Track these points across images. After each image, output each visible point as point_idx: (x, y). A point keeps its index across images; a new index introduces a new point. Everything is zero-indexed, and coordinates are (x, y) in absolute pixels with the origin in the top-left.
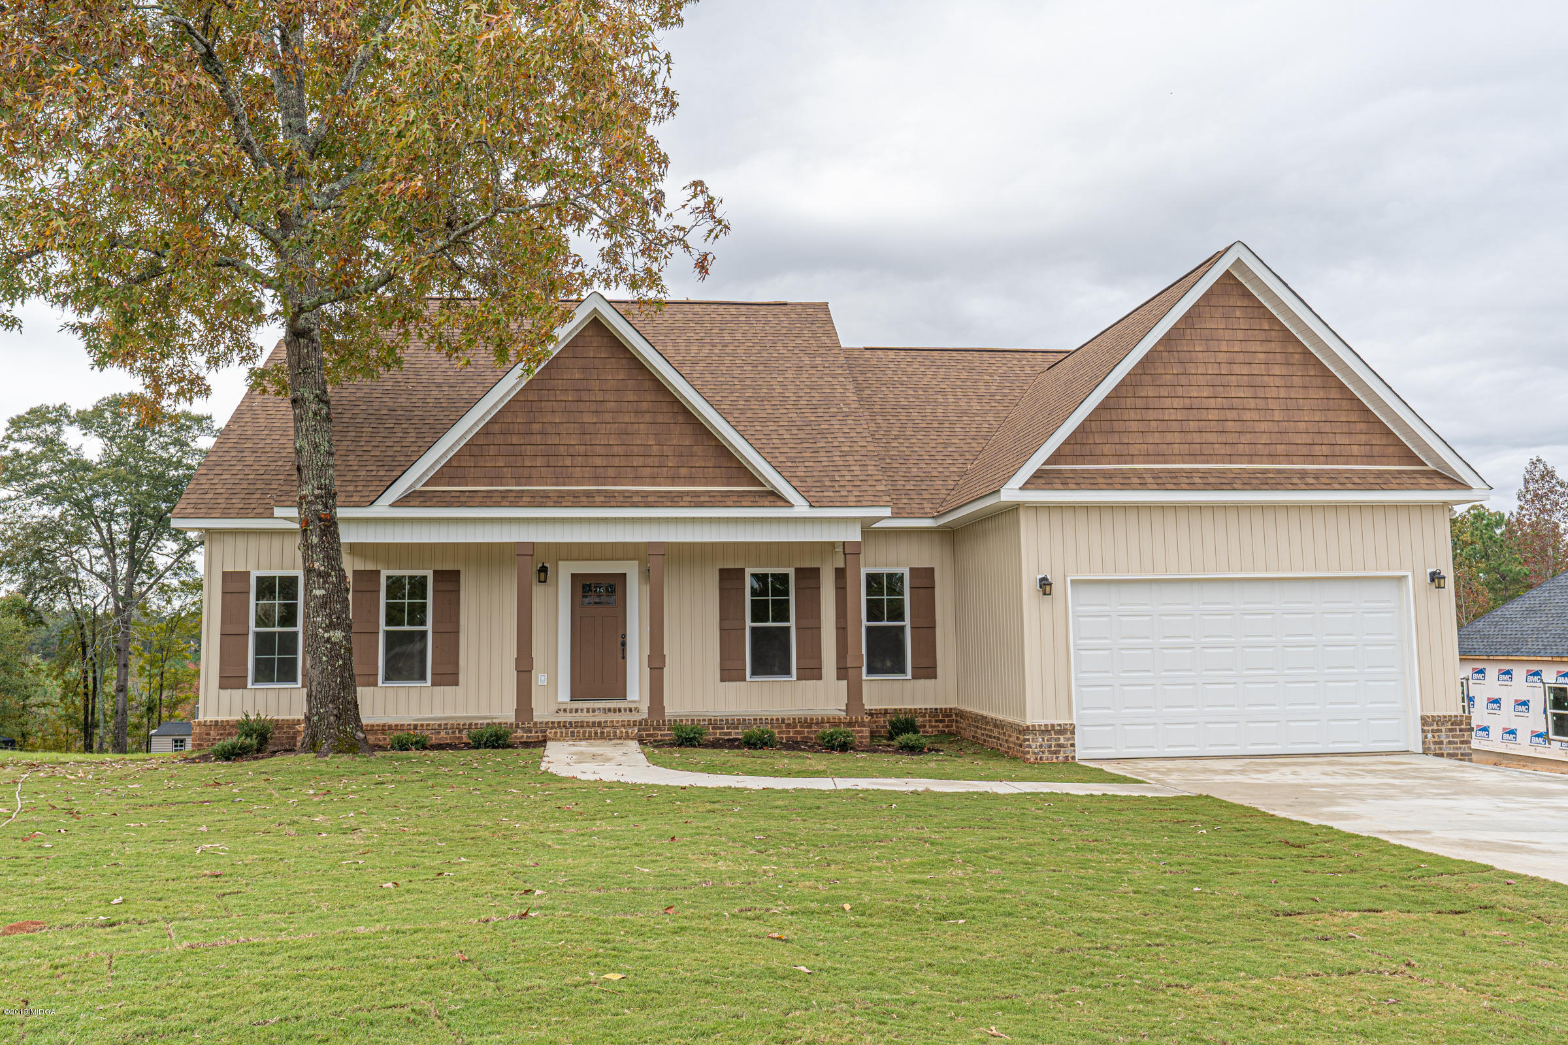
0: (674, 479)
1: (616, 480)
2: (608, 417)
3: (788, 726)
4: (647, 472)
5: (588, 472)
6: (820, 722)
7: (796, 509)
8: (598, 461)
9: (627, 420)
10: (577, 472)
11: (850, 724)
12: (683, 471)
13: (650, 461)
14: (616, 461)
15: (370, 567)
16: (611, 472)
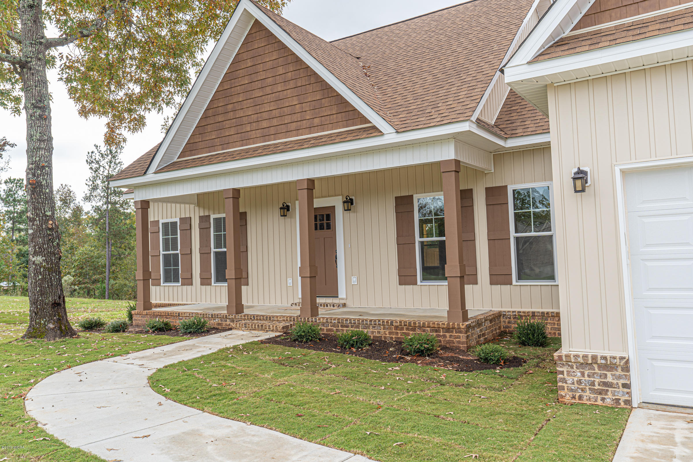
0: (311, 128)
1: (276, 135)
2: (268, 90)
3: (396, 328)
4: (293, 126)
5: (259, 133)
6: (422, 327)
7: (386, 137)
8: (265, 124)
9: (280, 89)
10: (253, 134)
11: (448, 330)
12: (317, 121)
13: (295, 117)
14: (275, 122)
15: (207, 214)
16: (272, 131)
